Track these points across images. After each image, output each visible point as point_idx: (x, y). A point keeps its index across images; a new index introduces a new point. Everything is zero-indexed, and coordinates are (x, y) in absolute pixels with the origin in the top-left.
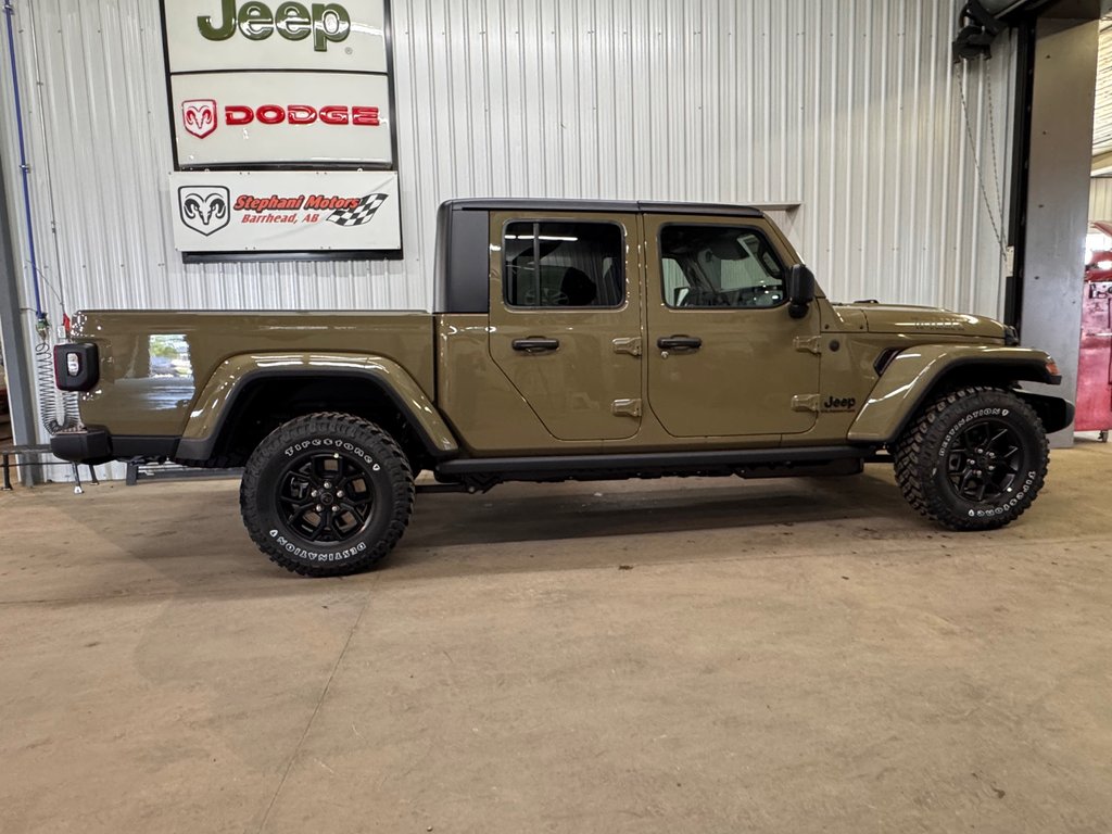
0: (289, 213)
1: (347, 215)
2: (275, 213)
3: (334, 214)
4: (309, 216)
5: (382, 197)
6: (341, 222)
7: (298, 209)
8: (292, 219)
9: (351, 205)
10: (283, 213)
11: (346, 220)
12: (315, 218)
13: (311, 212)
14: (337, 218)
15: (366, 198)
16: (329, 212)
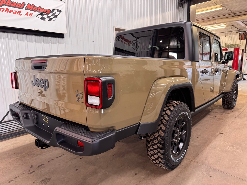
0: (18, 10)
1: (45, 16)
2: (10, 8)
3: (40, 14)
4: (28, 13)
5: (60, 11)
6: (43, 19)
7: (22, 9)
8: (19, 13)
9: (47, 12)
10: (14, 9)
11: (45, 18)
12: (31, 15)
13: (29, 12)
14: (41, 16)
15: (53, 10)
16: (37, 13)
